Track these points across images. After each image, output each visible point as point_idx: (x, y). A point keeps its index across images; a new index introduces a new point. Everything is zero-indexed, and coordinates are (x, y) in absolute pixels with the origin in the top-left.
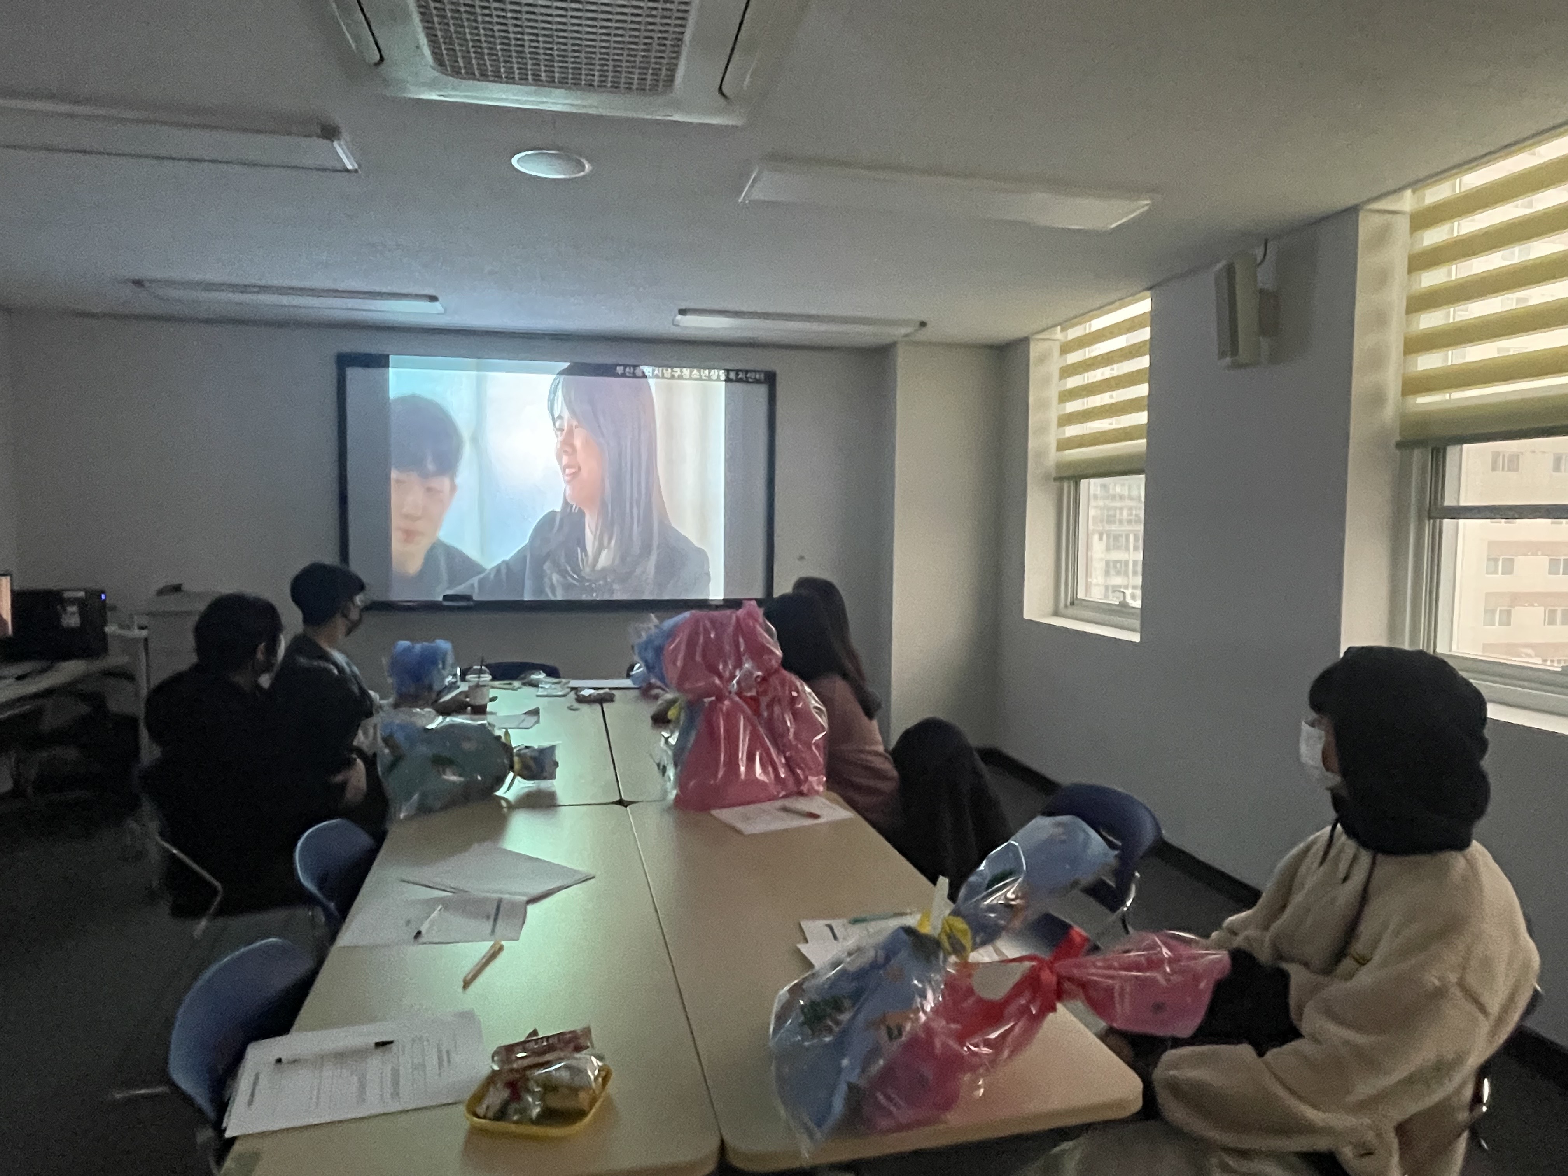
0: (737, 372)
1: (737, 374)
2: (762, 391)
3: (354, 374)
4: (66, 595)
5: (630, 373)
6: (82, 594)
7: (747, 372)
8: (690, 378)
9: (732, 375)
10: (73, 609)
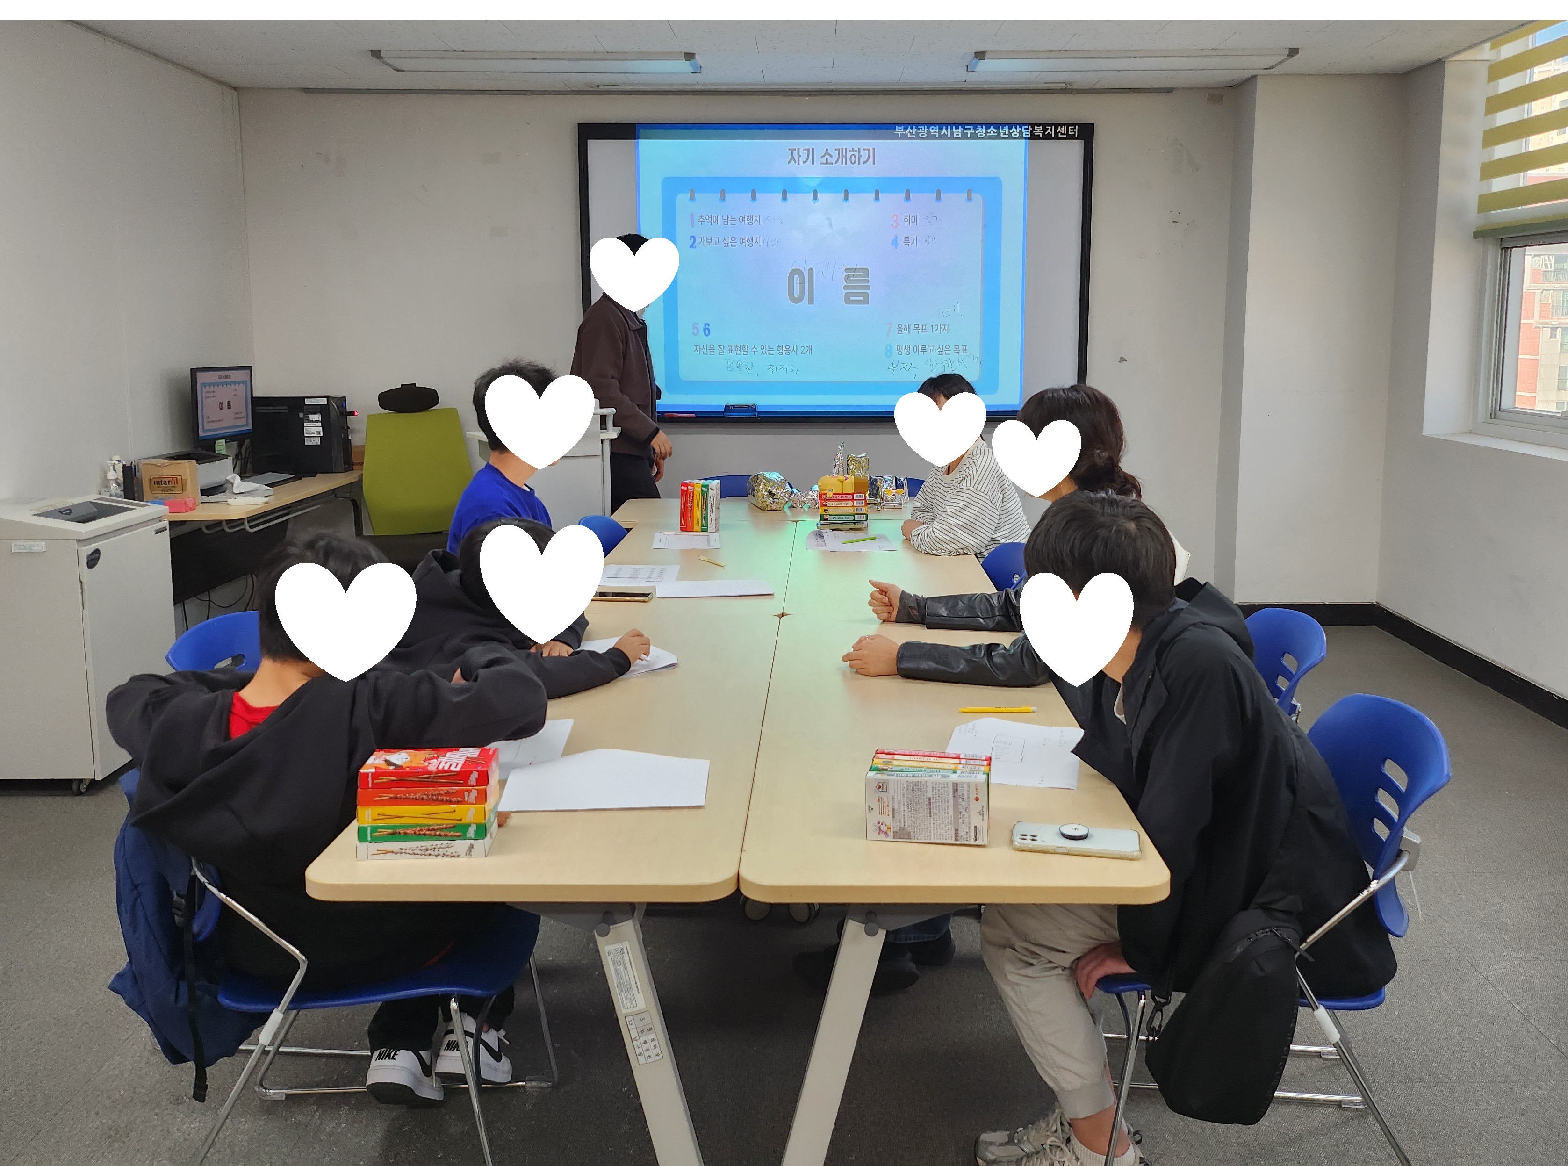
0: (1044, 126)
1: (1045, 130)
2: (1076, 148)
3: (595, 147)
4: (308, 402)
5: (912, 134)
6: (324, 401)
7: (1057, 126)
8: (987, 137)
9: (1039, 130)
10: (317, 417)
